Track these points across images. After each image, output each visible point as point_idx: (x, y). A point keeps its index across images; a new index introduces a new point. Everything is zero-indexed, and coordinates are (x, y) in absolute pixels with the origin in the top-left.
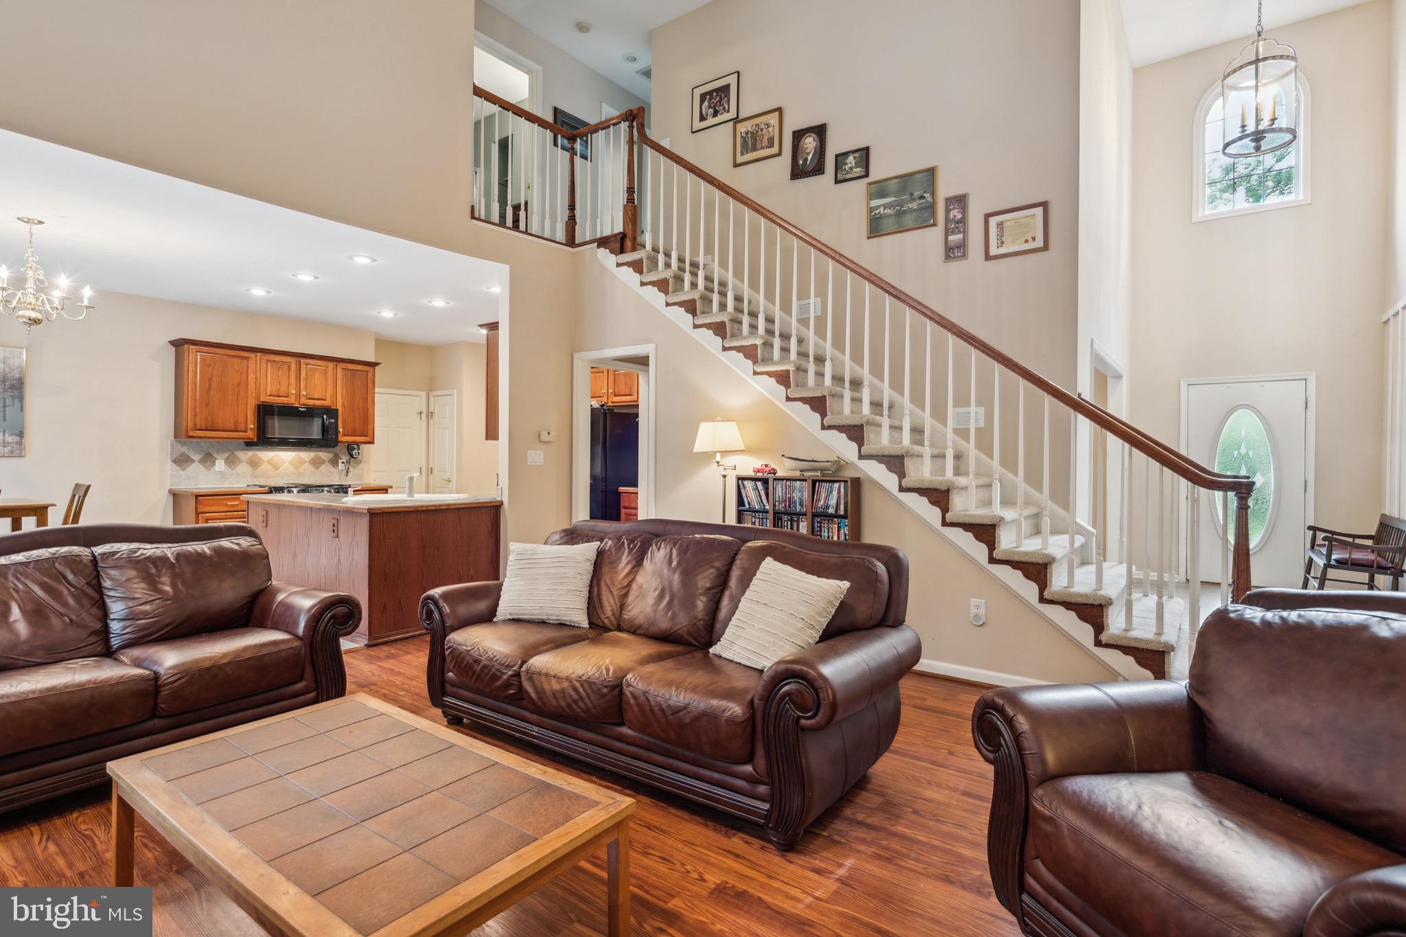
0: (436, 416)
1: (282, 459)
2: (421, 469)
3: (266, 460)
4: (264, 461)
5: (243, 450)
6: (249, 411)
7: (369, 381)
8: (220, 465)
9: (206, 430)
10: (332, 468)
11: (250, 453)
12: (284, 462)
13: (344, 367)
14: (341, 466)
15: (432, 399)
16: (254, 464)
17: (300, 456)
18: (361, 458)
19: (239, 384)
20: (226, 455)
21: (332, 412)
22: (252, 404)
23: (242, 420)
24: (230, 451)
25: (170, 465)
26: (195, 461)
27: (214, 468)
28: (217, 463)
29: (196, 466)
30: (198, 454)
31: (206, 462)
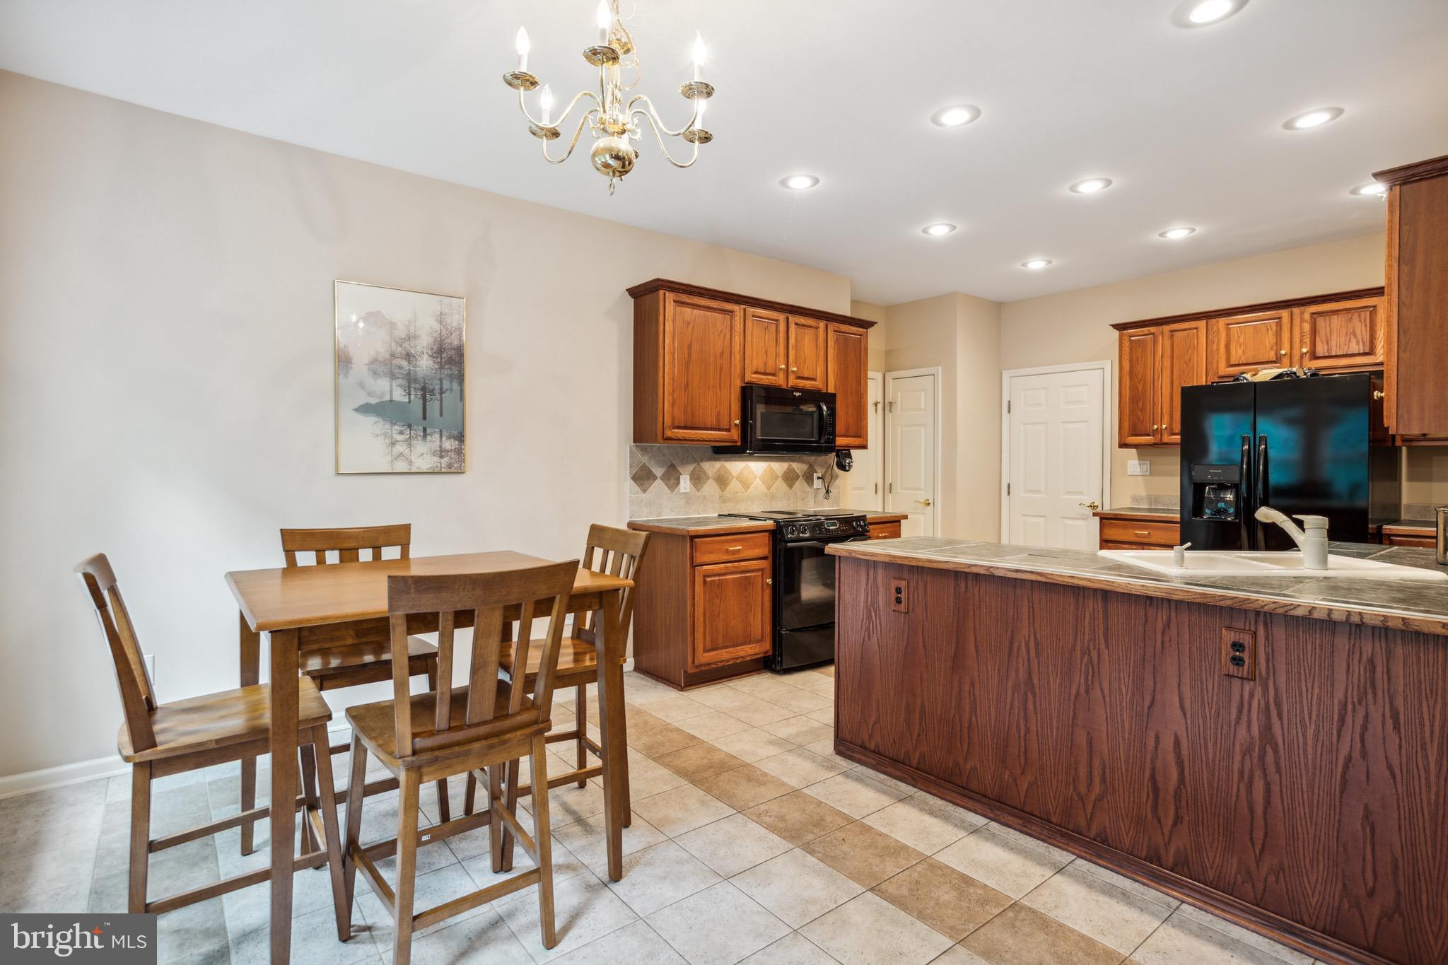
0: (898, 408)
1: (753, 474)
2: (876, 485)
3: (735, 474)
4: (733, 477)
5: (710, 459)
6: (733, 396)
8: (685, 483)
9: (685, 428)
10: (807, 488)
11: (718, 465)
12: (754, 477)
13: (836, 329)
14: (817, 484)
15: (890, 383)
16: (722, 481)
17: (771, 468)
19: (722, 354)
20: (691, 468)
21: (830, 399)
22: (737, 384)
23: (724, 411)
24: (695, 461)
25: (629, 484)
26: (657, 478)
27: (679, 489)
28: (682, 481)
29: (658, 486)
30: (660, 467)
31: (669, 479)
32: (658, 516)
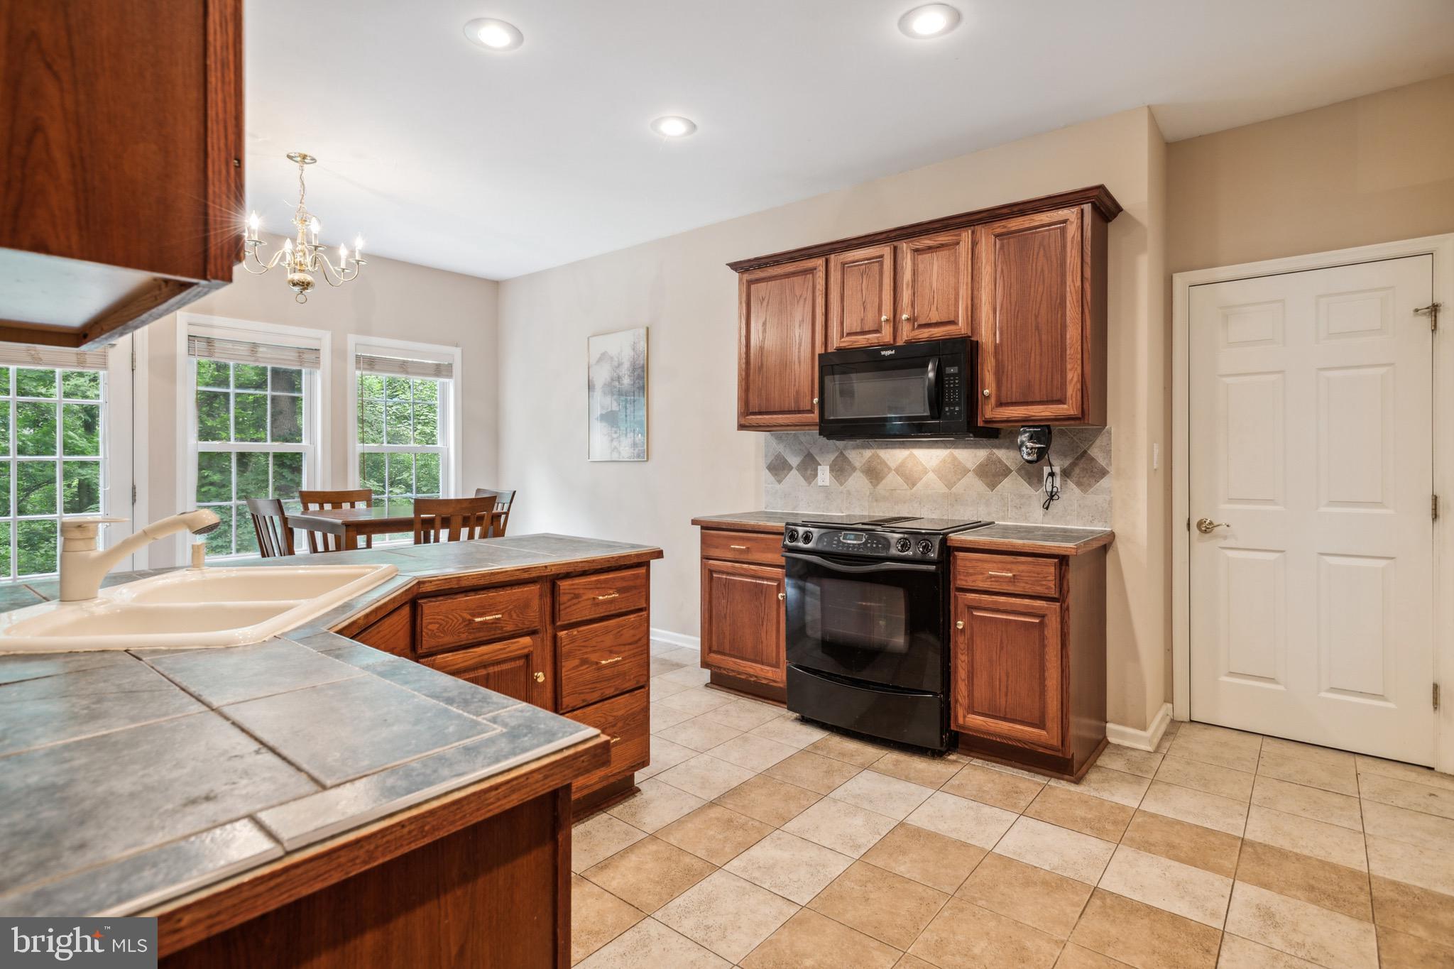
1: (923, 465)
7: (1069, 244)
8: (824, 475)
10: (1026, 488)
11: (868, 453)
12: (925, 472)
13: (999, 231)
14: (1049, 484)
16: (874, 473)
17: (955, 458)
18: (1102, 461)
20: (832, 457)
21: (950, 350)
24: (838, 450)
25: (764, 473)
26: (792, 468)
27: (817, 480)
28: (820, 472)
29: (794, 476)
30: (795, 456)
31: (806, 469)
32: (794, 509)
